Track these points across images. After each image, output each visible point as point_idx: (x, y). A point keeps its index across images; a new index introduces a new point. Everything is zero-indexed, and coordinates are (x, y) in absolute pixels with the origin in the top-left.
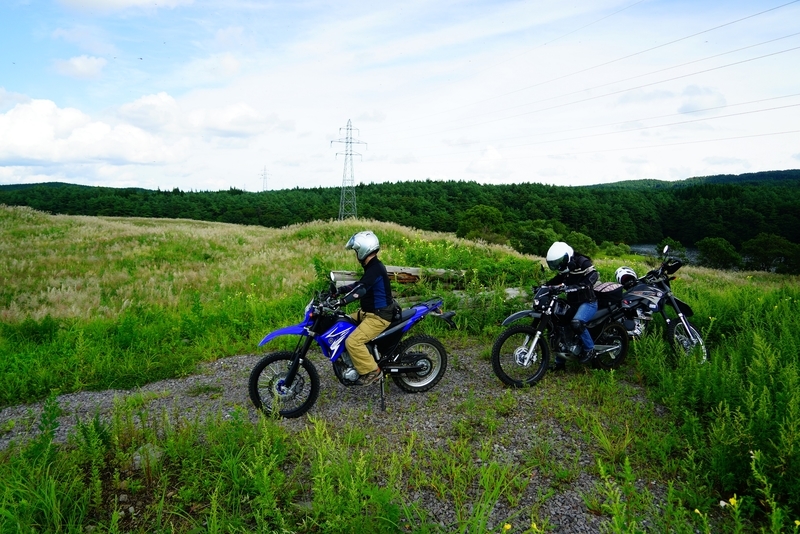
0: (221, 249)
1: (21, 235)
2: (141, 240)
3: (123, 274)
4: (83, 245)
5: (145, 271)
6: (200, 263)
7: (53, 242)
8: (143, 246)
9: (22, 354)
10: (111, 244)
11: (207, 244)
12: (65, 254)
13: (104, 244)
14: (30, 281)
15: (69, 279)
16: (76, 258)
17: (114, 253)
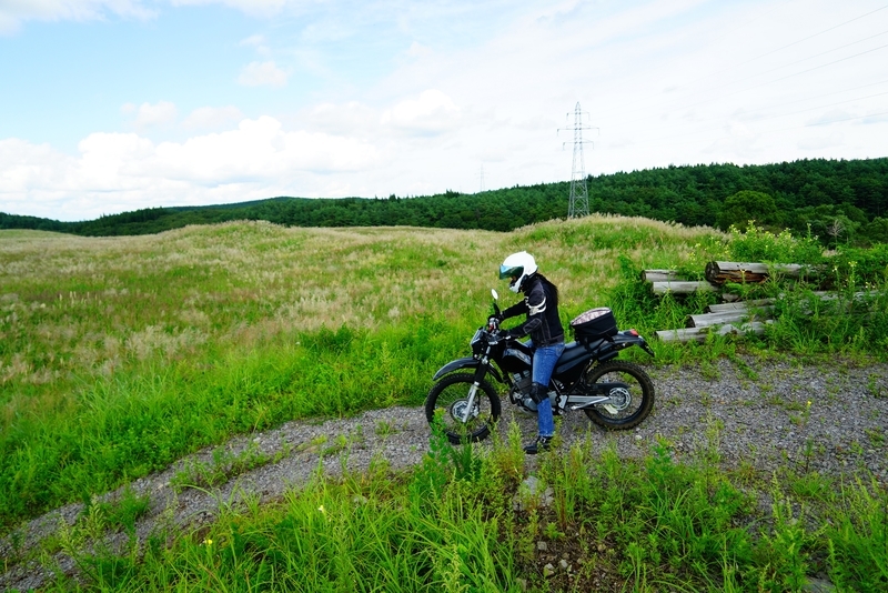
0: (455, 255)
1: (263, 248)
2: (377, 248)
3: (366, 283)
4: (319, 256)
5: (385, 281)
6: (435, 270)
7: (292, 254)
8: (378, 254)
9: (325, 364)
10: (347, 253)
11: (440, 250)
12: (306, 266)
13: (338, 253)
14: (283, 292)
15: (317, 290)
16: (317, 268)
17: (351, 263)
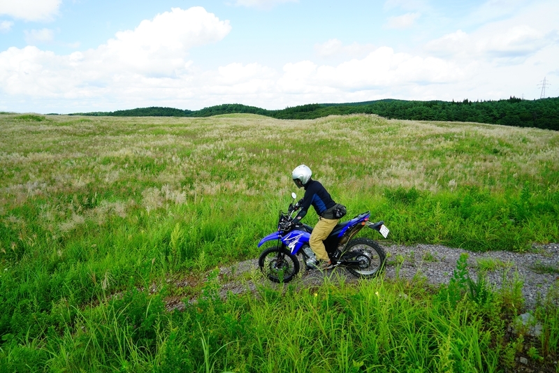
0: (508, 145)
1: (372, 132)
2: (447, 137)
3: (437, 161)
4: (407, 139)
5: (451, 160)
6: (491, 156)
7: (390, 137)
8: (448, 142)
10: (425, 138)
11: (497, 142)
12: (398, 145)
13: (421, 139)
14: (381, 160)
15: (403, 161)
16: (404, 147)
17: (428, 145)
